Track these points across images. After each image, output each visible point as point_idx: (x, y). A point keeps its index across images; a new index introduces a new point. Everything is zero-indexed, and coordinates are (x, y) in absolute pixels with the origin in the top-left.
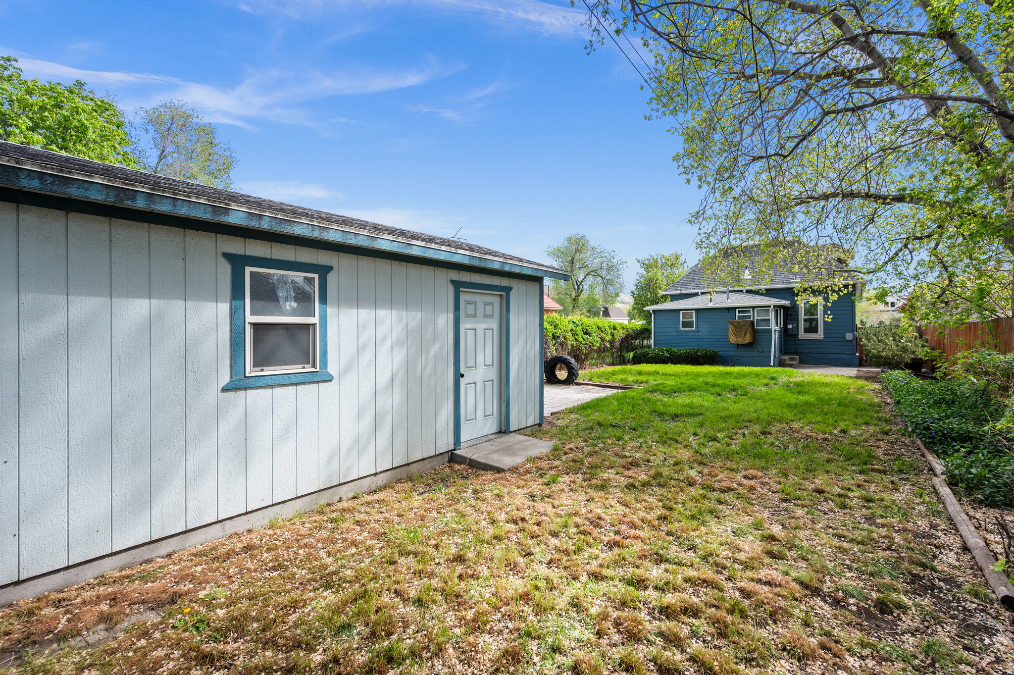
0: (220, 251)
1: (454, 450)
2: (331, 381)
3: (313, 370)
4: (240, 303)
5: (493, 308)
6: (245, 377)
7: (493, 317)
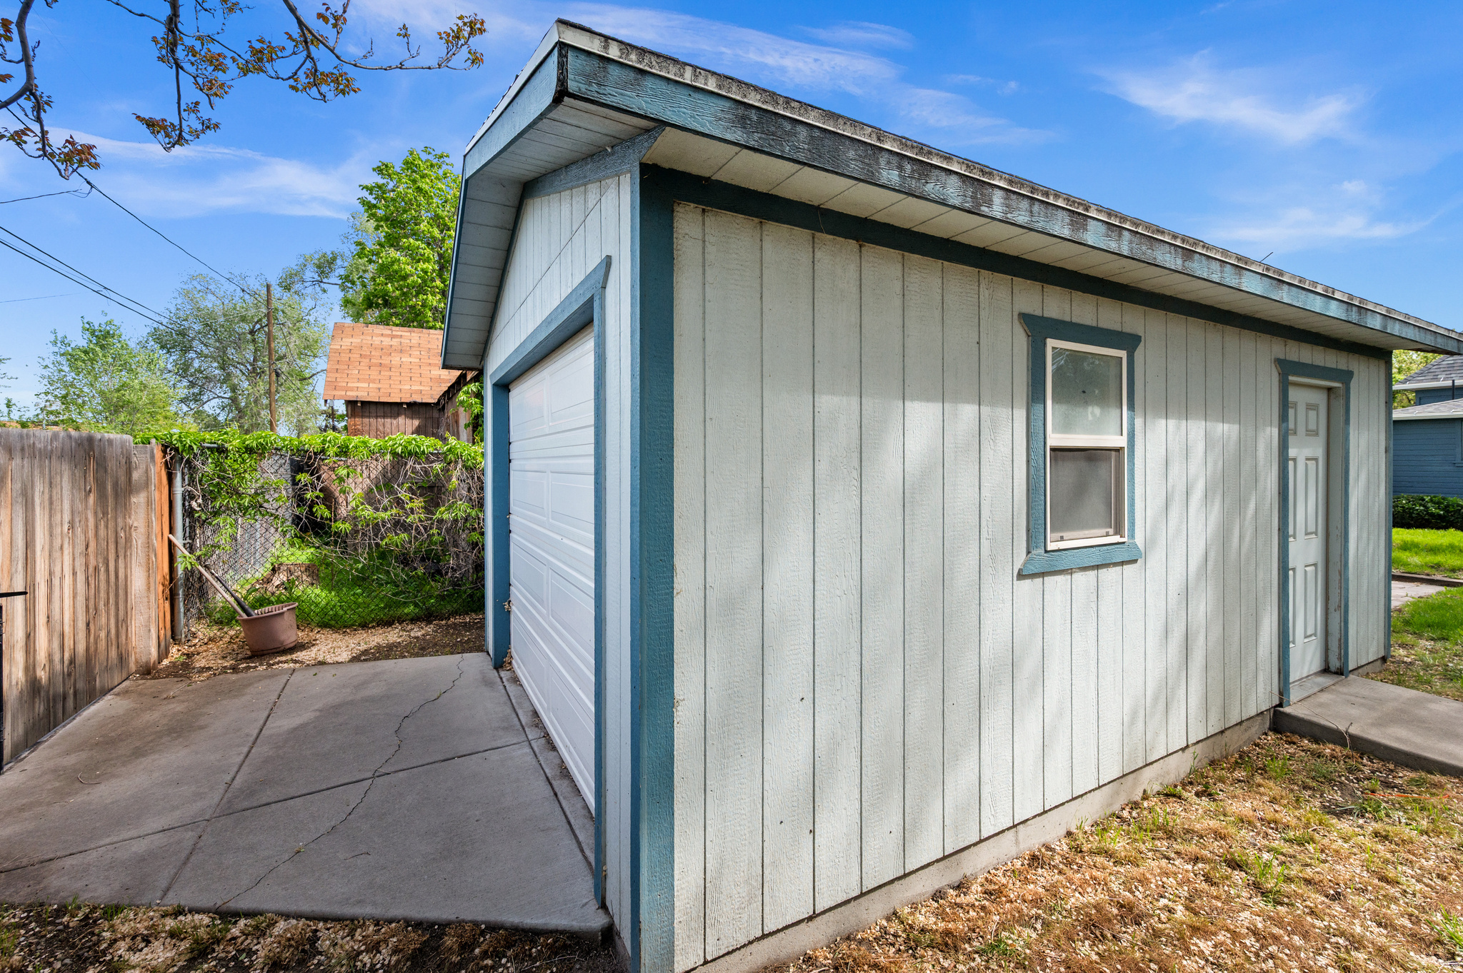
0: (1017, 309)
1: (1280, 705)
2: (1135, 561)
3: (1117, 539)
4: (1040, 407)
5: (1318, 415)
6: (1046, 551)
7: (1317, 434)
